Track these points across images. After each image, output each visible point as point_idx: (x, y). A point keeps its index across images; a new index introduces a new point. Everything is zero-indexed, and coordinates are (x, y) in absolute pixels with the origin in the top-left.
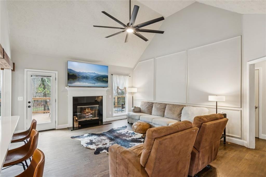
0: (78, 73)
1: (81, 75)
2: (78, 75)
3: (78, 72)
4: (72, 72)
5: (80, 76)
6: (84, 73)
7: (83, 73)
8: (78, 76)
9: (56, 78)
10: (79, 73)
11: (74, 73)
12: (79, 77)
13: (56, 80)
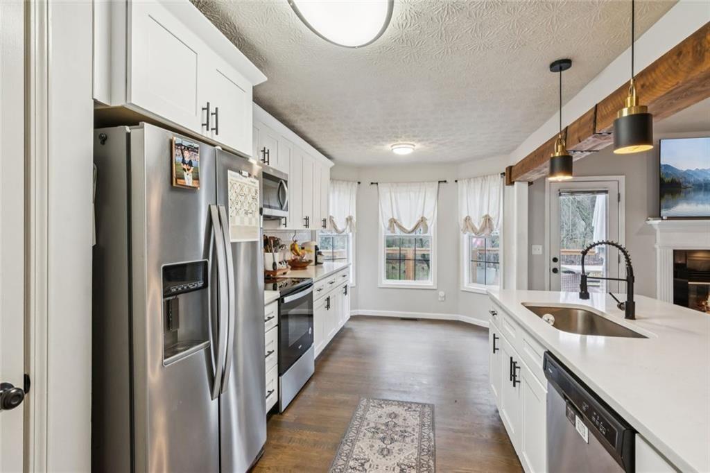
0: (686, 176)
1: (692, 180)
2: (684, 179)
3: (685, 172)
4: (670, 172)
5: (689, 183)
6: (701, 171)
7: (696, 172)
8: (685, 182)
9: (619, 194)
10: (687, 173)
11: (675, 177)
12: (686, 187)
13: (619, 201)
